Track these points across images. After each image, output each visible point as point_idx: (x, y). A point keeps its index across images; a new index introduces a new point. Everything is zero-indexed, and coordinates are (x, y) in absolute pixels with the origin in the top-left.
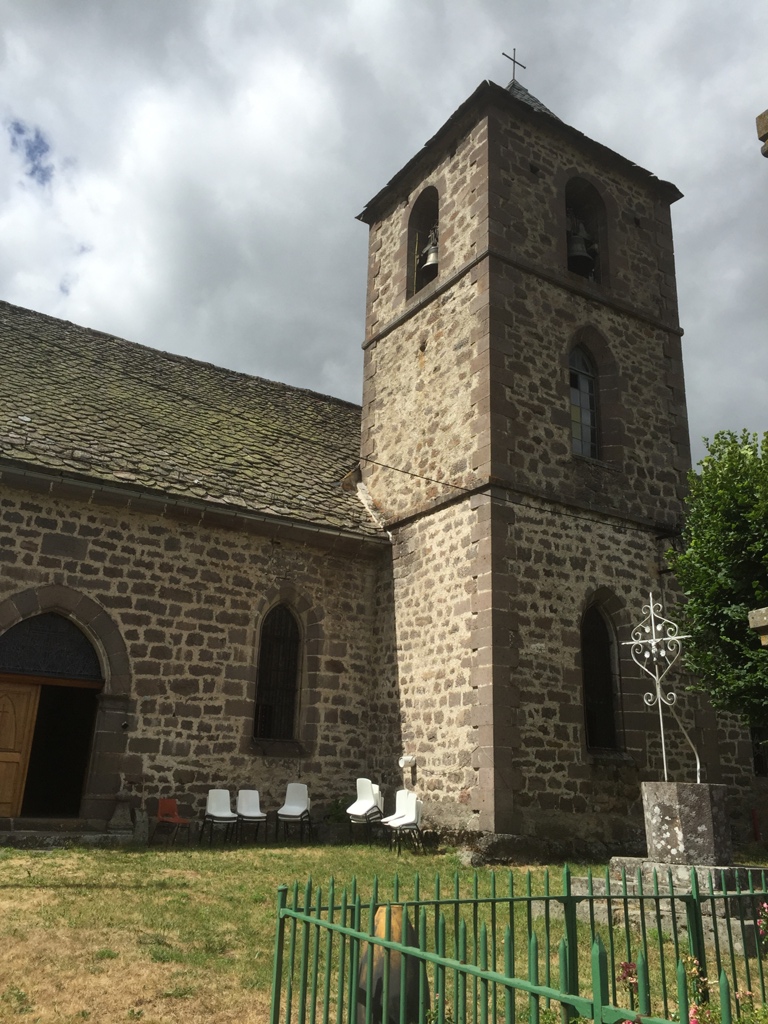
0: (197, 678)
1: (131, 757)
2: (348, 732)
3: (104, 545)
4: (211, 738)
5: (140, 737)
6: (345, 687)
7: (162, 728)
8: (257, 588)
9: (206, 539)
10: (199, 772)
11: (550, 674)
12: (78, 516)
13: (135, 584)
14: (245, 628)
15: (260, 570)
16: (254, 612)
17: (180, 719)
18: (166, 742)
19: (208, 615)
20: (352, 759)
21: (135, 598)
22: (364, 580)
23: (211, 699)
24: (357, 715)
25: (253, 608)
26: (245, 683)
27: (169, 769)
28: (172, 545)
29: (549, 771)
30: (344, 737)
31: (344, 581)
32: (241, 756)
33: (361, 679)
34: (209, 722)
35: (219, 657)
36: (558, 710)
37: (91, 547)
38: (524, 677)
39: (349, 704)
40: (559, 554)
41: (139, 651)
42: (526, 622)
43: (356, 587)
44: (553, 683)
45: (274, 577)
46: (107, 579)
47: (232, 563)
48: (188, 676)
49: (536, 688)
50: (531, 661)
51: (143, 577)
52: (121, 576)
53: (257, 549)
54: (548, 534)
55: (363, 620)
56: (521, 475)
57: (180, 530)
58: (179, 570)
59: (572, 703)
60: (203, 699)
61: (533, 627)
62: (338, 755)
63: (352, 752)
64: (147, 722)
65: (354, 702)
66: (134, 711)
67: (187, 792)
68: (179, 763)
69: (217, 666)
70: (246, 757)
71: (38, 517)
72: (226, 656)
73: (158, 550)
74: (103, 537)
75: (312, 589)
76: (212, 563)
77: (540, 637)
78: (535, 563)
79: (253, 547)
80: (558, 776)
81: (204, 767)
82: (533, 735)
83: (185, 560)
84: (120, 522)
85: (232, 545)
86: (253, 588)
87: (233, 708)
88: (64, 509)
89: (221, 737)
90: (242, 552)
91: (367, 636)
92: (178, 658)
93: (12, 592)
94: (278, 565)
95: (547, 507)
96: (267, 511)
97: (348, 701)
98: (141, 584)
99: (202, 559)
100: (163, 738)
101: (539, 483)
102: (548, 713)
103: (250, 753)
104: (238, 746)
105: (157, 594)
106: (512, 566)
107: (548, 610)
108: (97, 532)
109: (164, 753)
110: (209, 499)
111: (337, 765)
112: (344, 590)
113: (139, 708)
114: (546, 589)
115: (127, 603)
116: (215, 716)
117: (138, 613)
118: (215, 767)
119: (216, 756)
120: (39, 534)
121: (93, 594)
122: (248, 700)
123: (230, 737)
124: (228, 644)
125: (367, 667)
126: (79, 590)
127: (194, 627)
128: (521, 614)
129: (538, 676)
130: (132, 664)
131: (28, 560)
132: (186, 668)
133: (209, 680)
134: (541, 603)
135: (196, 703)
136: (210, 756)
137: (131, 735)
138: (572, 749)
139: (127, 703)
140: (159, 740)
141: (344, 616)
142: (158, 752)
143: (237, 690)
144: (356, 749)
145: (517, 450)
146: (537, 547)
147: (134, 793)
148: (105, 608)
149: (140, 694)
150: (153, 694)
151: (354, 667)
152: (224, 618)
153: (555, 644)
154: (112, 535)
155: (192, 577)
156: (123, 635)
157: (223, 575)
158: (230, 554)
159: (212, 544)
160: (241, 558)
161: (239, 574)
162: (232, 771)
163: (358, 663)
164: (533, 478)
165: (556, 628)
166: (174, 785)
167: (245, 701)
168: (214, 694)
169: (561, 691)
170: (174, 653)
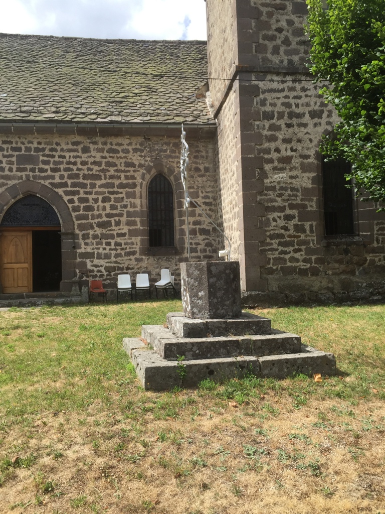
0: (110, 219)
1: (80, 262)
2: (204, 240)
3: (48, 156)
4: (122, 249)
5: (84, 251)
6: (200, 215)
7: (95, 246)
8: (139, 167)
9: (105, 143)
10: (118, 267)
11: (290, 193)
12: (32, 143)
13: (68, 175)
14: (135, 190)
15: (139, 156)
16: (139, 180)
17: (104, 241)
18: (98, 253)
19: (112, 185)
20: (208, 253)
21: (69, 182)
22: (207, 152)
23: (120, 229)
24: (209, 230)
25: (138, 178)
26: (138, 220)
27: (102, 266)
28: (86, 150)
29: (290, 252)
30: (201, 242)
31: (194, 154)
32: (141, 257)
33: (210, 210)
34: (120, 241)
35: (121, 207)
36: (297, 214)
37: (41, 158)
38: (269, 197)
39: (203, 224)
40: (300, 110)
41: (76, 209)
42: (271, 161)
43: (202, 157)
44: (293, 198)
45: (149, 159)
46: (53, 174)
47: (122, 155)
48: (105, 219)
49: (279, 202)
50: (275, 186)
51: (72, 170)
52: (60, 171)
53: (136, 144)
54: (289, 98)
55: (209, 176)
56: (265, 60)
57: (89, 141)
58: (92, 164)
59: (309, 209)
60: (115, 230)
61: (276, 164)
62: (199, 252)
63: (208, 250)
64: (86, 244)
65: (206, 223)
66: (78, 239)
67: (113, 276)
68: (107, 263)
69: (121, 212)
70: (144, 257)
71: (11, 147)
72: (125, 206)
73: (78, 154)
74: (47, 152)
75: (174, 162)
76: (110, 157)
77: (282, 170)
78: (278, 120)
79: (133, 144)
80: (297, 255)
81: (120, 264)
82: (276, 232)
83: (94, 157)
84: (55, 142)
85: (120, 145)
86: (137, 167)
87: (132, 233)
88: (24, 140)
89: (128, 248)
90: (127, 147)
91: (212, 185)
92: (98, 210)
93: (6, 187)
94: (150, 151)
95: (289, 78)
96: (135, 121)
97: (202, 223)
98: (72, 174)
99: (104, 155)
100: (96, 251)
101: (282, 61)
102: (288, 218)
103: (145, 255)
104: (138, 252)
105: (81, 178)
106: (258, 126)
107: (289, 151)
108: (43, 149)
109: (97, 258)
110: (99, 120)
111: (199, 257)
112: (195, 160)
113: (81, 237)
114: (287, 137)
115: (66, 185)
116: (123, 238)
117: (73, 189)
118: (127, 263)
119: (126, 258)
120: (14, 156)
121: (47, 183)
122: (141, 228)
123: (133, 248)
124: (125, 200)
125: (213, 203)
126: (39, 181)
127: (105, 193)
128: (266, 156)
129: (280, 195)
130: (74, 216)
131: (11, 170)
132: (103, 215)
133: (117, 220)
134: (283, 147)
135: (111, 232)
136: (123, 258)
137: (79, 251)
138: (308, 238)
139: (74, 236)
140: (94, 253)
141: (196, 175)
142: (94, 258)
143: (134, 223)
144: (210, 248)
145: (261, 41)
146: (279, 108)
147: (84, 278)
148: (54, 189)
149: (81, 231)
150: (88, 230)
151: (205, 203)
152: (121, 186)
153: (294, 173)
154: (52, 150)
155: (100, 166)
156: (66, 202)
157: (118, 162)
158: (120, 150)
159: (109, 146)
160: (127, 151)
161: (127, 160)
162: (136, 265)
163: (207, 200)
164: (275, 59)
165: (296, 162)
166: (105, 273)
167: (139, 229)
168: (121, 227)
169: (300, 202)
170: (96, 208)
